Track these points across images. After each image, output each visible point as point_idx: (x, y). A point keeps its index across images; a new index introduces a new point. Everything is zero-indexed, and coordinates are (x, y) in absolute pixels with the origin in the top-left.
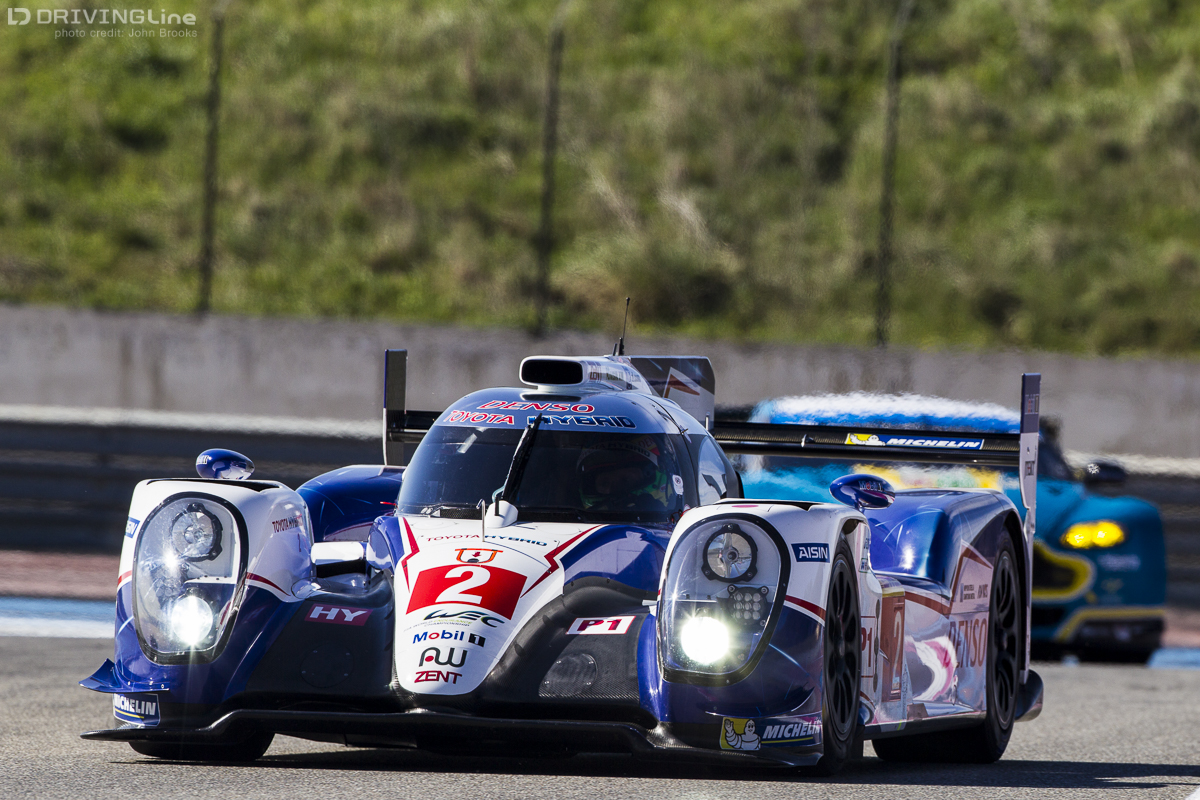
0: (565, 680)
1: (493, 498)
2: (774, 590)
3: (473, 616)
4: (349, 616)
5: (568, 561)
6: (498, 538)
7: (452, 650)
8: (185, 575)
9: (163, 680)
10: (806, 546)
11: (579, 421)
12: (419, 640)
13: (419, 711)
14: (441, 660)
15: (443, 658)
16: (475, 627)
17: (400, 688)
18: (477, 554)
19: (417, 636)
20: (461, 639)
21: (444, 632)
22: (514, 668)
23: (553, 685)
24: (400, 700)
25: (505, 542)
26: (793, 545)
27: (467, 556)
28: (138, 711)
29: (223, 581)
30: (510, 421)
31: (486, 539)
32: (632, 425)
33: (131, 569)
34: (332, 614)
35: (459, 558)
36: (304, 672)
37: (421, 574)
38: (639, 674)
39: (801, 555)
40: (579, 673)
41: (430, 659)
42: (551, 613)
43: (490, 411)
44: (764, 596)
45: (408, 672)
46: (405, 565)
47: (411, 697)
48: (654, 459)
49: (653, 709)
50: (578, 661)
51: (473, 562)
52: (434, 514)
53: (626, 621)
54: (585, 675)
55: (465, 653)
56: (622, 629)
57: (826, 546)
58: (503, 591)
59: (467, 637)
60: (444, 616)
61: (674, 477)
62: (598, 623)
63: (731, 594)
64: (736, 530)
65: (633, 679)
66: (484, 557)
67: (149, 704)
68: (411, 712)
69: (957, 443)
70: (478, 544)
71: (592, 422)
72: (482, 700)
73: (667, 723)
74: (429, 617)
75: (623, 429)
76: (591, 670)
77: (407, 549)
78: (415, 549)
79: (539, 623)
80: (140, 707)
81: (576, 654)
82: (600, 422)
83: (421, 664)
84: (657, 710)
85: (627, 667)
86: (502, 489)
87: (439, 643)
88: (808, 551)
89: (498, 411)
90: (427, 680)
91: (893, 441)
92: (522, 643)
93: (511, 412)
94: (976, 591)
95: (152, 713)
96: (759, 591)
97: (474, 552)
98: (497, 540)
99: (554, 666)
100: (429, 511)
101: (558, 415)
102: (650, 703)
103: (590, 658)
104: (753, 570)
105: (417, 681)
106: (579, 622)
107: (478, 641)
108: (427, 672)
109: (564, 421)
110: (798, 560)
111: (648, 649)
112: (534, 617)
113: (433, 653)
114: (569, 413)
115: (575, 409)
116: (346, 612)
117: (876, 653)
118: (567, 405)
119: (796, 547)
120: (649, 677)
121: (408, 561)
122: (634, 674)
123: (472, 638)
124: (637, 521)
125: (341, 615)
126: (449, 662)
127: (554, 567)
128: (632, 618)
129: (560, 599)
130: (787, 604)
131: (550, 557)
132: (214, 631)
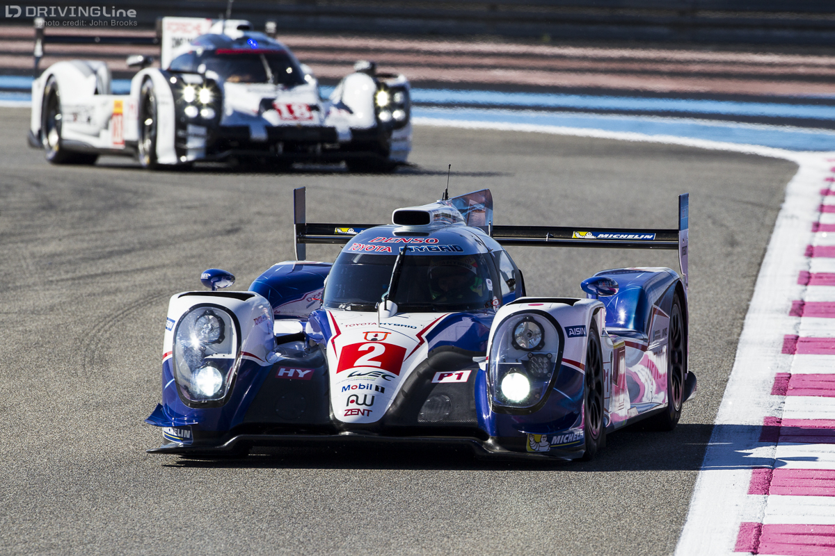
0: (433, 412)
1: (383, 299)
2: (555, 355)
3: (376, 374)
4: (302, 374)
5: (429, 337)
6: (387, 324)
7: (366, 396)
8: (204, 353)
9: (194, 418)
10: (573, 327)
11: (430, 249)
12: (346, 390)
13: (347, 433)
14: (359, 402)
15: (361, 401)
16: (378, 381)
17: (335, 420)
18: (376, 335)
19: (344, 387)
20: (371, 389)
21: (360, 385)
22: (402, 405)
23: (426, 415)
24: (336, 426)
25: (392, 327)
26: (565, 328)
27: (370, 336)
28: (179, 435)
29: (227, 356)
30: (389, 250)
31: (381, 326)
32: (462, 250)
33: (171, 350)
34: (291, 373)
35: (365, 338)
36: (277, 410)
37: (344, 348)
38: (476, 407)
39: (570, 334)
40: (441, 408)
41: (352, 402)
42: (422, 370)
43: (376, 244)
44: (549, 359)
45: (340, 409)
46: (333, 341)
47: (342, 425)
48: (474, 270)
49: (486, 428)
50: (440, 400)
51: (374, 340)
52: (347, 309)
53: (466, 374)
54: (445, 408)
55: (373, 397)
56: (464, 379)
57: (584, 327)
58: (393, 358)
59: (374, 388)
60: (359, 375)
61: (487, 280)
62: (450, 375)
63: (530, 358)
64: (532, 320)
65: (473, 411)
66: (380, 337)
67: (186, 431)
68: (343, 434)
69: (639, 236)
70: (376, 328)
71: (438, 250)
72: (385, 426)
73: (495, 437)
74: (351, 376)
75: (456, 253)
76: (448, 405)
77: (334, 333)
78: (339, 333)
79: (415, 377)
80: (180, 433)
81: (439, 395)
82: (443, 249)
83: (347, 405)
84: (489, 429)
85: (469, 403)
86: (388, 293)
87: (357, 391)
88: (574, 331)
89: (381, 244)
90: (351, 414)
91: (601, 236)
92: (406, 390)
93: (389, 244)
94: (661, 333)
95: (188, 437)
96: (546, 356)
97: (374, 334)
98: (387, 326)
99: (425, 403)
100: (344, 307)
101: (418, 246)
102: (484, 425)
103: (447, 397)
104: (542, 343)
105: (346, 415)
106: (438, 374)
107: (380, 389)
108: (351, 410)
109: (421, 249)
110: (569, 336)
111: (481, 392)
112: (412, 373)
113: (354, 398)
114: (424, 244)
115: (427, 241)
116: (299, 371)
117: (611, 383)
118: (423, 239)
119: (567, 329)
120: (483, 409)
121: (335, 340)
122: (473, 407)
123: (377, 388)
124: (467, 309)
125: (296, 374)
126: (364, 403)
127: (422, 342)
128: (470, 371)
129: (426, 361)
130: (563, 363)
131: (419, 335)
132: (223, 386)
